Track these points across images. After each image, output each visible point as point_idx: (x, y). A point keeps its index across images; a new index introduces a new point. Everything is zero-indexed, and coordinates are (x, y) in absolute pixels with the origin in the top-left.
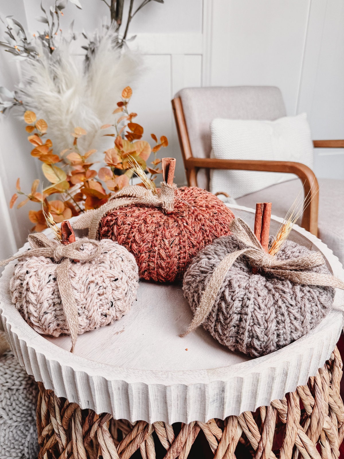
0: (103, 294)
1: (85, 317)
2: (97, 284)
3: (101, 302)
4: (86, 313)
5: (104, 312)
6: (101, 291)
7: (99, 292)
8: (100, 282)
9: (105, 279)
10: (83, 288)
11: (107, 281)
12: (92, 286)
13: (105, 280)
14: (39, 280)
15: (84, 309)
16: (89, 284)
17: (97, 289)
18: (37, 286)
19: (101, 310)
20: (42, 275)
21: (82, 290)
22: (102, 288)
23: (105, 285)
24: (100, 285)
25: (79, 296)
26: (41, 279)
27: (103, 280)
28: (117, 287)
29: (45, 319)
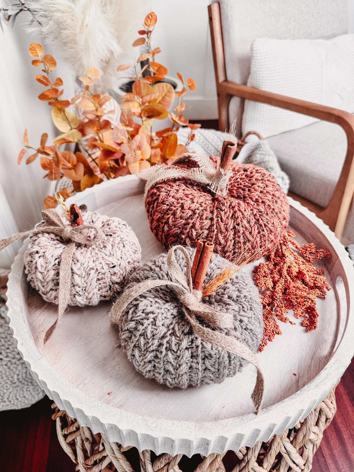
0: (102, 279)
1: (85, 297)
2: (97, 270)
3: (100, 286)
4: (87, 294)
5: (103, 294)
6: (100, 276)
7: (98, 277)
8: (99, 268)
9: (104, 265)
10: (84, 274)
11: (106, 267)
12: (92, 272)
13: (104, 267)
14: (46, 261)
15: (84, 291)
16: (90, 270)
17: (97, 274)
18: (44, 267)
19: (100, 292)
20: (49, 258)
21: (83, 276)
22: (100, 274)
23: (103, 271)
24: (99, 271)
25: (80, 280)
26: (48, 261)
27: (102, 267)
28: (115, 273)
29: (51, 294)
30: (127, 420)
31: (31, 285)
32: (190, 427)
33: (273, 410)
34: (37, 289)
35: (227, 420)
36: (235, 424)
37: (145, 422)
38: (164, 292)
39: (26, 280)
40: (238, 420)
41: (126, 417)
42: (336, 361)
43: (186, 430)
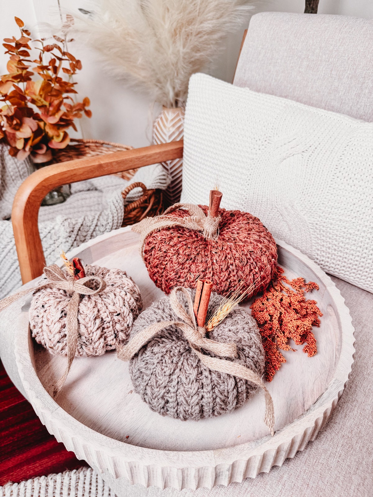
1: (92, 347)
2: (102, 319)
3: (105, 335)
4: (93, 344)
5: (109, 343)
6: (105, 326)
8: (104, 317)
10: (90, 323)
11: (110, 315)
12: (98, 322)
14: (52, 315)
15: (91, 341)
16: (95, 320)
17: (102, 324)
18: (51, 320)
19: (106, 341)
20: (55, 311)
21: (89, 326)
22: (105, 323)
23: (108, 320)
24: (105, 320)
25: (86, 330)
27: (107, 315)
28: (120, 320)
29: (58, 347)
30: (149, 457)
31: (36, 341)
32: (210, 455)
33: (284, 431)
34: (43, 343)
35: (243, 445)
36: (250, 447)
37: (167, 456)
38: (169, 331)
39: (31, 336)
40: (253, 444)
41: (148, 453)
42: (335, 380)
43: (206, 459)
